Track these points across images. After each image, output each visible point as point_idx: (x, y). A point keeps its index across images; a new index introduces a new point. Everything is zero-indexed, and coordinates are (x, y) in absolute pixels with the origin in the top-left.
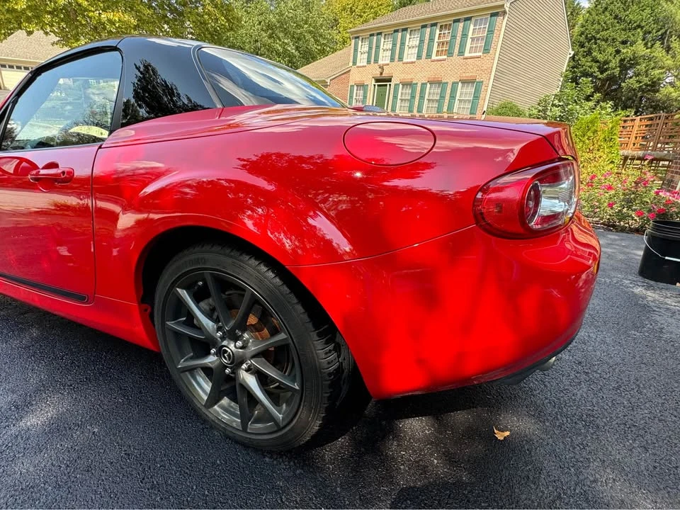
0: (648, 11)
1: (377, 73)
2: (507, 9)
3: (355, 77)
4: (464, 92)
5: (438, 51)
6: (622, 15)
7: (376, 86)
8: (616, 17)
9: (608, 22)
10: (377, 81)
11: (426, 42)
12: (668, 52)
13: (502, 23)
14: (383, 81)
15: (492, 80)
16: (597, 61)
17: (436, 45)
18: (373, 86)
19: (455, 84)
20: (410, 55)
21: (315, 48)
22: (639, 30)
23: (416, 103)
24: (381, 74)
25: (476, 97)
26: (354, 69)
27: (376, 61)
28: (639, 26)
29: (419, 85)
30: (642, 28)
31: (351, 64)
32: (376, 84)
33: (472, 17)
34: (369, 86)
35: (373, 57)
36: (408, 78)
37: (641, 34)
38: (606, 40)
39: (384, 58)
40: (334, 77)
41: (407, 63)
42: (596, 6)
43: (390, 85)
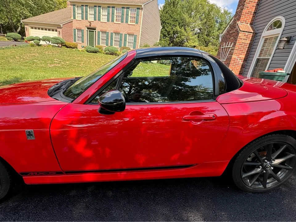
0: (179, 16)
1: (88, 24)
2: (143, 7)
3: (75, 25)
4: (130, 39)
5: (116, 19)
6: (172, 15)
7: (88, 31)
8: (170, 16)
9: (168, 17)
10: (88, 28)
11: (111, 14)
12: (185, 30)
13: (142, 12)
14: (91, 29)
15: (140, 35)
16: (167, 31)
17: (115, 16)
18: (86, 31)
19: (125, 35)
20: (104, 19)
21: (46, 5)
22: (177, 22)
23: (109, 41)
24: (90, 25)
25: (135, 41)
26: (74, 21)
27: (87, 19)
28: (177, 20)
29: (110, 33)
30: (178, 21)
31: (72, 18)
32: (88, 30)
33: (129, 7)
34: (84, 31)
35: (85, 16)
36: (104, 29)
37: (178, 23)
38: (168, 24)
39: (91, 18)
40: (64, 23)
41: (103, 22)
42: (164, 11)
43: (95, 31)
